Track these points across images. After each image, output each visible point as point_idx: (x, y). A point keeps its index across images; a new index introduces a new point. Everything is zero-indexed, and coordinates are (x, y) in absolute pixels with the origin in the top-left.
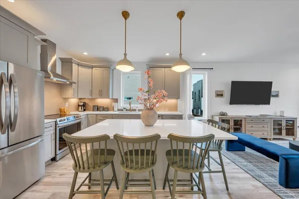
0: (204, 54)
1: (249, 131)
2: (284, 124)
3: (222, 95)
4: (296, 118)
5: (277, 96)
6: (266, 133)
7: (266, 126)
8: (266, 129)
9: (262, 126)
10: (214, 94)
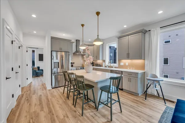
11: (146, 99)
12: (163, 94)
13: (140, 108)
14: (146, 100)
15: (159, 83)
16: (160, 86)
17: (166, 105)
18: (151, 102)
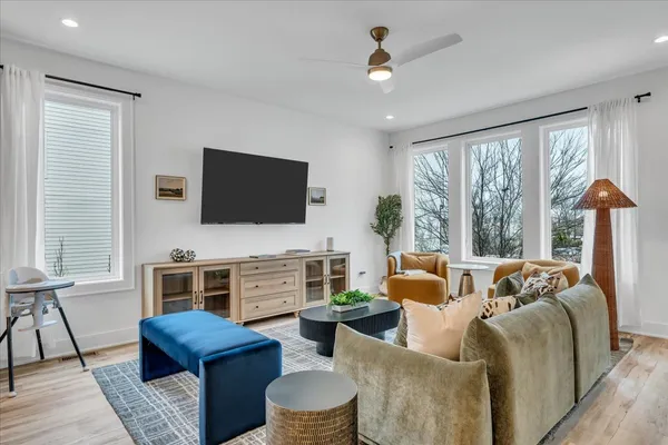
0: (70, 23)
1: (249, 300)
2: (327, 270)
3: (178, 193)
4: (348, 254)
5: (321, 201)
6: (290, 300)
7: (290, 280)
8: (291, 288)
9: (282, 280)
10: (150, 189)
11: (11, 389)
12: (75, 338)
13: (23, 426)
14: (14, 393)
15: (55, 297)
16: (61, 309)
17: (86, 368)
18: (39, 388)
